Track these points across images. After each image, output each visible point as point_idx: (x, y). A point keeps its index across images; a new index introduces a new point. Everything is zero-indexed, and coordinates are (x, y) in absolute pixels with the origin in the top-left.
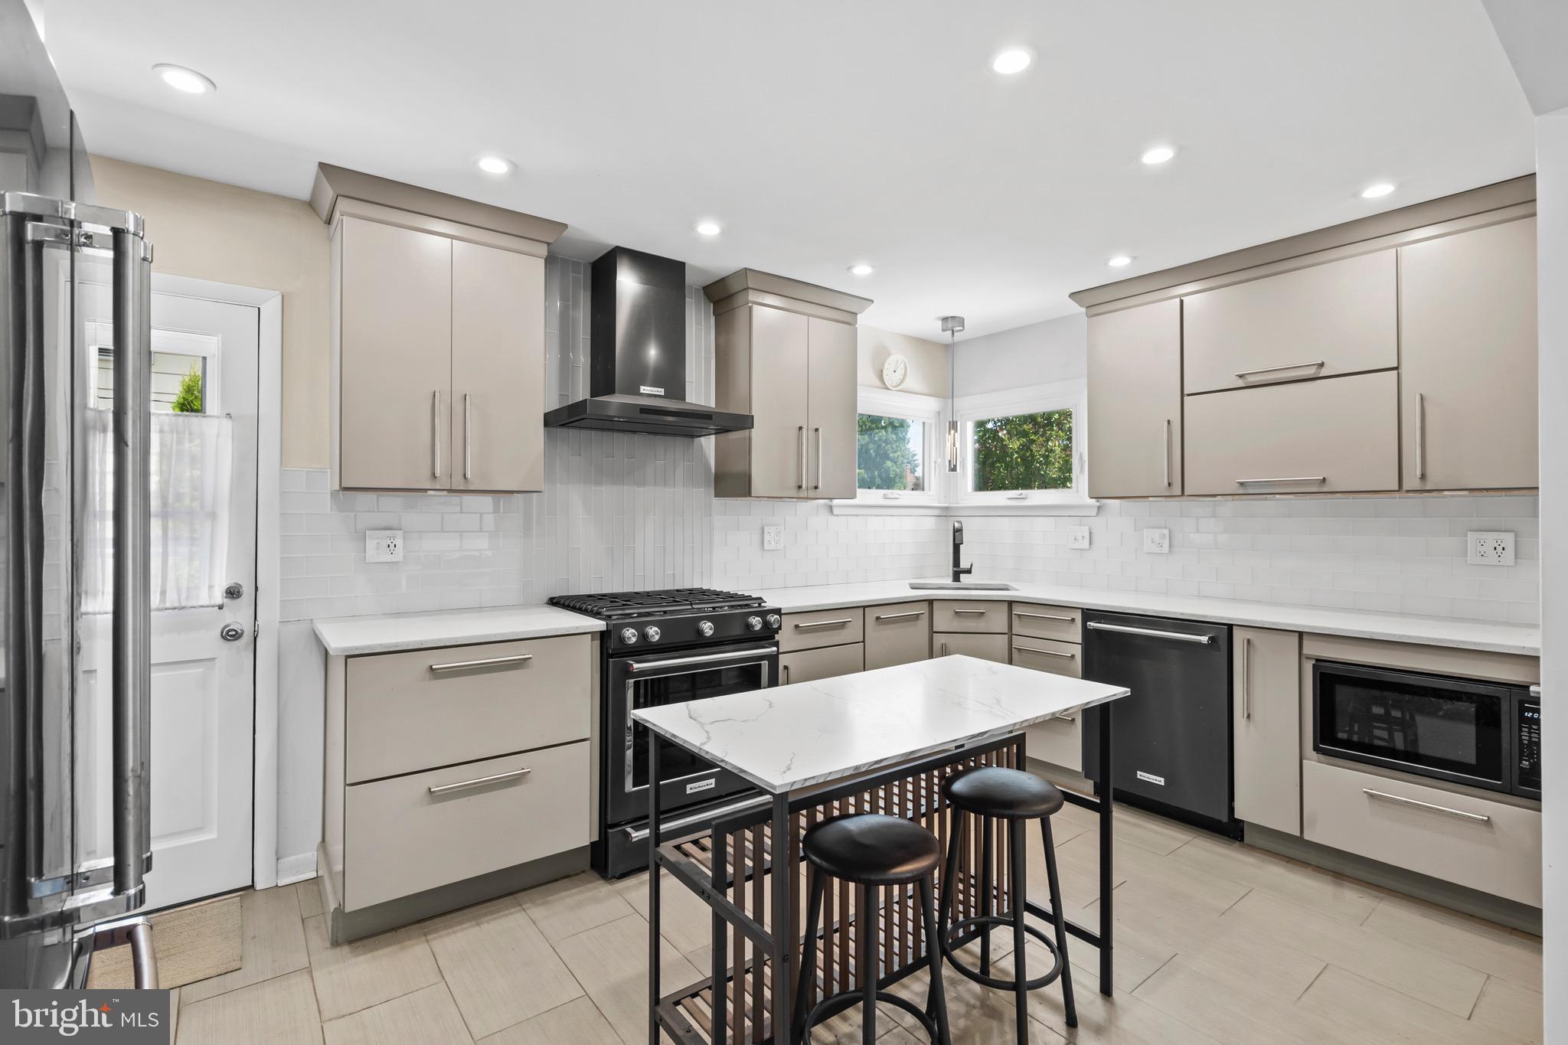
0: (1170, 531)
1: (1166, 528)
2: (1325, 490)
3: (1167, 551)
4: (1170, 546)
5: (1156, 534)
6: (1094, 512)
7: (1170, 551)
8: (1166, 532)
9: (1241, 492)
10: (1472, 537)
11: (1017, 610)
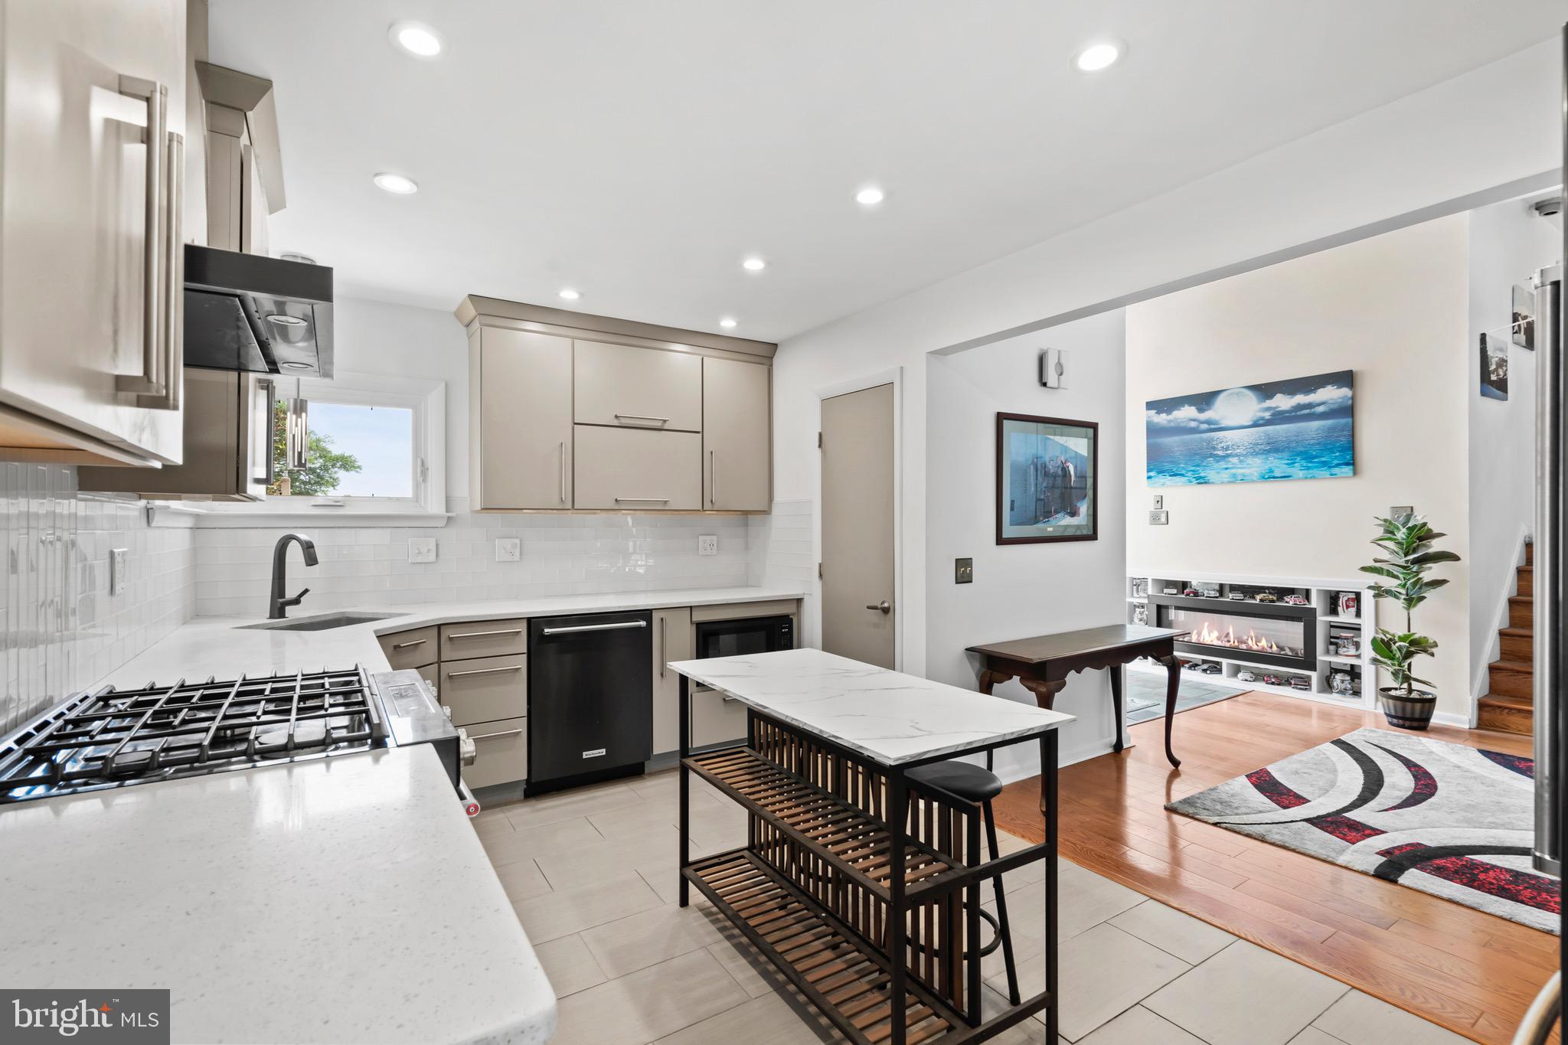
0: (521, 540)
1: (516, 538)
2: (667, 508)
3: (518, 559)
4: (521, 554)
5: (508, 543)
6: (443, 523)
7: (521, 558)
8: (517, 541)
9: (616, 508)
10: (701, 538)
11: (447, 633)
